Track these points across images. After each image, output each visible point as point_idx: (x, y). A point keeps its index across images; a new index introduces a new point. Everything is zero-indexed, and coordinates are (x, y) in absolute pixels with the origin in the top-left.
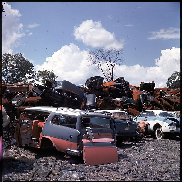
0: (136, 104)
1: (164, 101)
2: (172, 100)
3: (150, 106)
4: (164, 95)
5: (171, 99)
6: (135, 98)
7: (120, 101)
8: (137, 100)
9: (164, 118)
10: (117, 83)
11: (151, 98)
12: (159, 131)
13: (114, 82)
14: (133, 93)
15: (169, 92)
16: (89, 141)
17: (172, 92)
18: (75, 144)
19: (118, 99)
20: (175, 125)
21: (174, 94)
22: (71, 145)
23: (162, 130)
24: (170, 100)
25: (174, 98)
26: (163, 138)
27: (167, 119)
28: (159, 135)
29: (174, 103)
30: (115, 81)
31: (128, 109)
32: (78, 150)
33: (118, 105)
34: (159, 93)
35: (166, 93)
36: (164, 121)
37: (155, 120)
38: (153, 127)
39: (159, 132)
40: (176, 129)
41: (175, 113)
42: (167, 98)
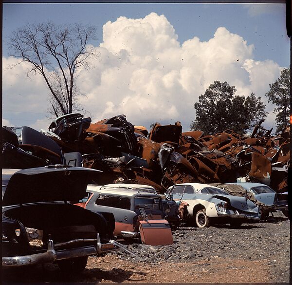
0: (149, 169)
1: (201, 164)
2: (213, 161)
3: (177, 173)
4: (198, 150)
5: (212, 158)
6: (147, 156)
7: (120, 163)
8: (151, 160)
9: (209, 195)
10: (112, 126)
11: (177, 157)
12: (201, 215)
13: (107, 125)
14: (141, 146)
15: (208, 142)
16: (145, 222)
17: (213, 144)
18: (131, 226)
19: (115, 160)
20: (225, 206)
21: (217, 148)
22: (127, 226)
23: (205, 214)
24: (211, 160)
25: (218, 157)
26: (207, 226)
27: (214, 197)
28: (202, 222)
29: (218, 166)
30: (107, 123)
31: (135, 178)
32: (134, 231)
33: (117, 170)
34: (188, 145)
35: (202, 146)
36: (209, 200)
37: (195, 198)
38: (192, 209)
39: (201, 217)
40: (226, 212)
41: (222, 188)
42: (204, 157)
